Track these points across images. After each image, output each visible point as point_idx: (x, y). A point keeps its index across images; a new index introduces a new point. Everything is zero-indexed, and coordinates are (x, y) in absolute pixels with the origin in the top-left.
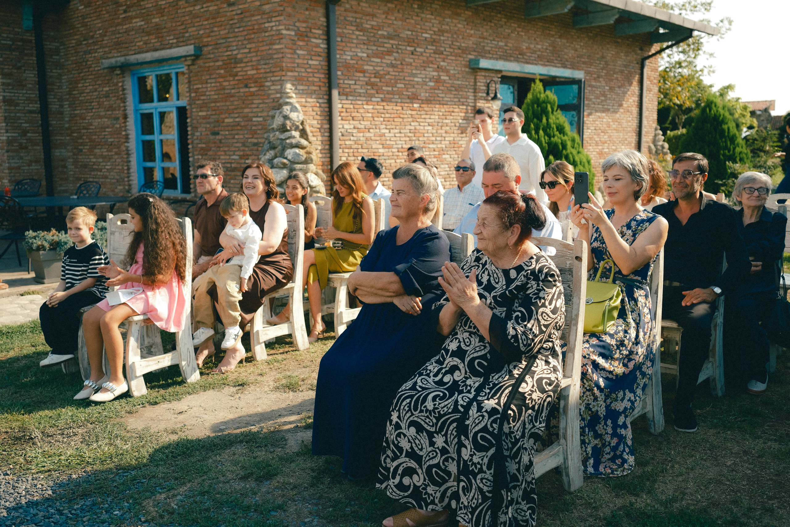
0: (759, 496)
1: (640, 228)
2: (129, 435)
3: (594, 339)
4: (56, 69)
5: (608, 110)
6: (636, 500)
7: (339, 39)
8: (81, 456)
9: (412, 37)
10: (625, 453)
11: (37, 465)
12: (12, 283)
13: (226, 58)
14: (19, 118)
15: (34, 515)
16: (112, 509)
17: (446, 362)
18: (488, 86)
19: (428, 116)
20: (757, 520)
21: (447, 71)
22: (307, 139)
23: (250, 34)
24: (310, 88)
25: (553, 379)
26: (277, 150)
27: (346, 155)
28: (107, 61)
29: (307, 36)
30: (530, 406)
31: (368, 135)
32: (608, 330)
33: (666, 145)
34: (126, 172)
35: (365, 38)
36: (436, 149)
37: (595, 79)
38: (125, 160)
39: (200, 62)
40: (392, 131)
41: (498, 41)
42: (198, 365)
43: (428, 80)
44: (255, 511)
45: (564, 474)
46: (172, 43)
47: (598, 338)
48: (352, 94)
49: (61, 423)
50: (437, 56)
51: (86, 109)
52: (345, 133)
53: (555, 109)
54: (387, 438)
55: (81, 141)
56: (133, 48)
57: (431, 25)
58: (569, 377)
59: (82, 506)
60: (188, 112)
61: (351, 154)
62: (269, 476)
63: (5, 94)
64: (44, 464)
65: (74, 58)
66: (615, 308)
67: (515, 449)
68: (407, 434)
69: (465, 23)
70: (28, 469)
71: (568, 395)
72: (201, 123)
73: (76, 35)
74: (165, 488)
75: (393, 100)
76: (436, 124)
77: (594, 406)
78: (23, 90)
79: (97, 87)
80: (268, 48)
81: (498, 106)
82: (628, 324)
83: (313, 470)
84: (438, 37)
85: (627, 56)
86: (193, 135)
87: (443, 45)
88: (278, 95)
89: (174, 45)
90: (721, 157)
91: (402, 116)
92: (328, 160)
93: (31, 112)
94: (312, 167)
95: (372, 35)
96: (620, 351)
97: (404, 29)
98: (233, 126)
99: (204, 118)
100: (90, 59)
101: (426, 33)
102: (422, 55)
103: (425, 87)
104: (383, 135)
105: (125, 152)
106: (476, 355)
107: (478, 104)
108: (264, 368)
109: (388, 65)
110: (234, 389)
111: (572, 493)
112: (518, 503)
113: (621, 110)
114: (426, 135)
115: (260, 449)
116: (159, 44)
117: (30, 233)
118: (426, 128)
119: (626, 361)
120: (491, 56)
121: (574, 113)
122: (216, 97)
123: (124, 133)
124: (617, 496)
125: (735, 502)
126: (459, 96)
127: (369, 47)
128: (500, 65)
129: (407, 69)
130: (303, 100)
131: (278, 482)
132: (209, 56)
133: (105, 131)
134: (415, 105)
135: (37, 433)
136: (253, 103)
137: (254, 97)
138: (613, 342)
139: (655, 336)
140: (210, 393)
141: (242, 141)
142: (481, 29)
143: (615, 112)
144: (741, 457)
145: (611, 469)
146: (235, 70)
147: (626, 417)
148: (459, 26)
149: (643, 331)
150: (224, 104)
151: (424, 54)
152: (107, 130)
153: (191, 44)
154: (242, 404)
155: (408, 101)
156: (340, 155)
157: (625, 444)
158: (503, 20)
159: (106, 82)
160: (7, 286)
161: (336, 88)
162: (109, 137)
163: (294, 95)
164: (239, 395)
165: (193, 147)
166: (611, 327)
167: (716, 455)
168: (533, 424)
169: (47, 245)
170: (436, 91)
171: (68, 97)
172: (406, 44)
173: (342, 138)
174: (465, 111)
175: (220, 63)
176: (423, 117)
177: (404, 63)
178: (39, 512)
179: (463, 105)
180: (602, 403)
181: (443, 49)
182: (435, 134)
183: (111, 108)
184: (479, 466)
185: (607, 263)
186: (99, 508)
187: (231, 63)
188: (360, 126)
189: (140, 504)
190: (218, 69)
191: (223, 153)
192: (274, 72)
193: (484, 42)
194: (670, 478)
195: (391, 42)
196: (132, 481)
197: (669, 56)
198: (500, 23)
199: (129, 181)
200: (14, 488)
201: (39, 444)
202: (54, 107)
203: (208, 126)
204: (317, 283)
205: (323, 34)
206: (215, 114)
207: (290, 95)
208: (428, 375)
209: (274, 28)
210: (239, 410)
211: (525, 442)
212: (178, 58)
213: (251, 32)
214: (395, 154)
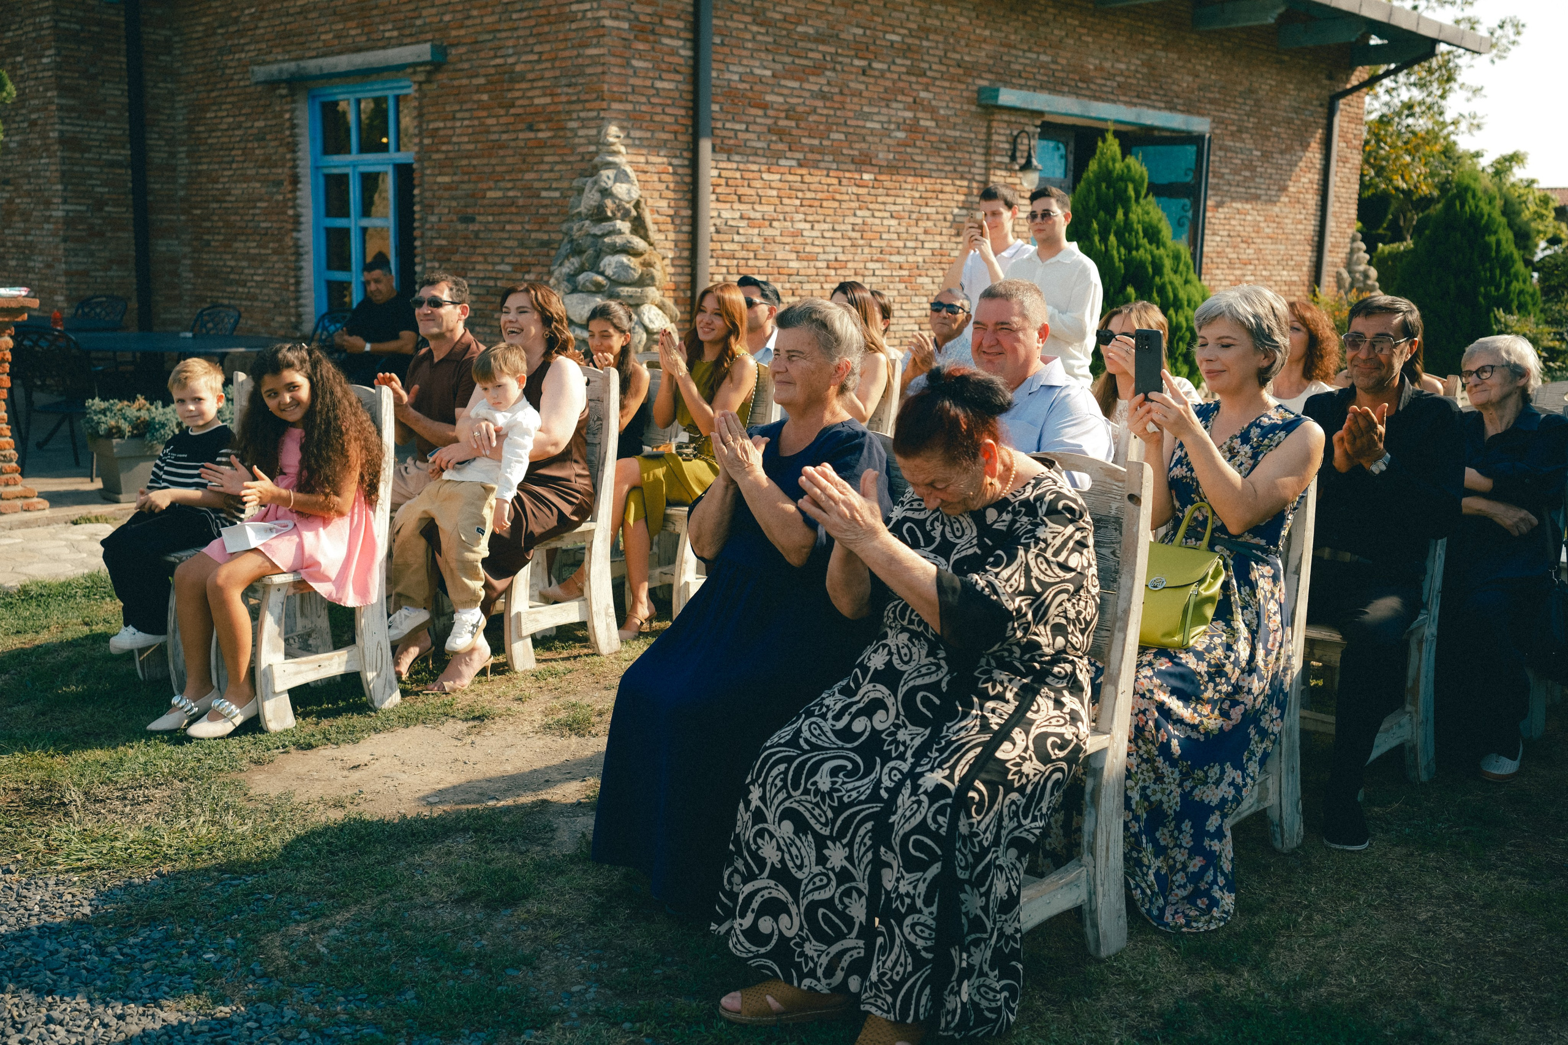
0: (1475, 984)
1: (1266, 441)
2: (251, 806)
3: (1164, 660)
4: (165, 81)
5: (1257, 198)
6: (1228, 981)
7: (717, 40)
8: (154, 843)
9: (864, 40)
10: (1216, 887)
11: (68, 855)
12: (56, 499)
13: (492, 71)
14: (90, 176)
15: (52, 953)
16: (201, 948)
17: (861, 692)
18: (1014, 142)
19: (890, 199)
20: (1465, 1031)
21: (933, 111)
22: (645, 237)
23: (542, 25)
24: (657, 135)
25: (1068, 736)
26: (584, 256)
27: (724, 270)
28: (262, 68)
29: (653, 32)
30: (1016, 785)
31: (768, 232)
32: (1191, 642)
33: (1373, 273)
34: (292, 288)
35: (770, 39)
36: (906, 266)
37: (1232, 134)
38: (292, 265)
39: (442, 77)
40: (816, 226)
41: (1038, 53)
42: (399, 675)
43: (892, 127)
44: (478, 965)
45: (1088, 923)
46: (390, 38)
47: (1172, 658)
48: (740, 150)
49: (123, 778)
50: (913, 79)
51: (220, 163)
52: (723, 227)
53: (1143, 193)
54: (737, 836)
55: (209, 224)
56: (314, 45)
57: (904, 16)
58: (1104, 733)
59: (145, 939)
60: (416, 175)
61: (733, 270)
62: (512, 900)
63: (65, 128)
64: (81, 855)
65: (200, 61)
66: (1209, 599)
67: (980, 868)
68: (777, 834)
69: (973, 15)
70: (50, 863)
71: (1102, 769)
72: (440, 198)
73: (205, 15)
74: (306, 913)
75: (822, 165)
76: (906, 215)
77: (1154, 792)
78: (98, 120)
79: (242, 119)
80: (575, 53)
81: (1031, 183)
82: (1233, 632)
83: (599, 892)
84: (917, 42)
85: (1300, 90)
86: (424, 220)
87: (926, 58)
88: (593, 148)
89: (393, 42)
90: (1481, 299)
91: (838, 196)
92: (688, 279)
93: (112, 164)
94: (653, 292)
95: (784, 33)
96: (1216, 685)
97: (849, 23)
98: (503, 205)
99: (447, 187)
100: (230, 64)
101: (894, 33)
102: (883, 76)
103: (887, 141)
104: (800, 233)
105: (292, 250)
106: (919, 682)
107: (992, 178)
108: (527, 686)
109: (815, 95)
110: (462, 726)
111: (1102, 961)
112: (982, 974)
113: (1284, 199)
114: (884, 236)
115: (500, 845)
116: (364, 38)
117: (96, 403)
118: (886, 222)
119: (1226, 706)
120: (1022, 82)
121: (1187, 201)
122: (471, 147)
123: (291, 212)
124: (1191, 971)
125: (1423, 994)
126: (955, 161)
127: (777, 58)
128: (1040, 101)
129: (853, 104)
130: (642, 159)
131: (528, 912)
132: (460, 66)
133: (255, 207)
134: (866, 176)
135: (74, 795)
136: (542, 162)
137: (546, 151)
138: (1202, 668)
139: (1289, 658)
140: (417, 730)
141: (519, 236)
142: (1004, 28)
143: (1271, 201)
144: (1448, 906)
145: (1186, 916)
146: (509, 95)
147: (1224, 816)
148: (962, 20)
149: (1265, 648)
150: (485, 161)
151: (888, 75)
152: (259, 204)
153: (426, 41)
154: (475, 754)
155: (852, 167)
156: (711, 270)
157: (1219, 869)
158: (1051, 10)
159: (261, 110)
160: (46, 504)
161: (707, 136)
162: (262, 218)
163: (623, 149)
164: (473, 737)
165: (423, 245)
166: (1198, 637)
167: (1399, 899)
168: (1019, 821)
169: (126, 427)
170: (909, 150)
171: (185, 137)
172: (853, 53)
173: (716, 237)
174: (965, 190)
175: (482, 81)
176: (880, 199)
177: (846, 91)
178: (60, 948)
179: (962, 178)
180: (1173, 787)
181: (925, 66)
182: (904, 236)
183: (268, 162)
184: (907, 901)
185: (1199, 509)
186: (176, 946)
187: (503, 81)
188: (752, 215)
189: (256, 942)
190: (478, 92)
191: (480, 259)
192: (586, 101)
193: (1008, 54)
194: (1303, 940)
195: (821, 48)
196: (247, 895)
197: (1388, 92)
198: (1044, 15)
199: (298, 306)
200: (20, 898)
201: (76, 816)
202: (158, 157)
203: (454, 204)
204: (642, 524)
205: (685, 29)
206: (469, 181)
207: (614, 148)
208: (823, 716)
209: (589, 15)
210: (469, 767)
211: (1000, 854)
212: (400, 68)
213: (543, 20)
214: (821, 272)
